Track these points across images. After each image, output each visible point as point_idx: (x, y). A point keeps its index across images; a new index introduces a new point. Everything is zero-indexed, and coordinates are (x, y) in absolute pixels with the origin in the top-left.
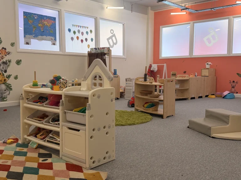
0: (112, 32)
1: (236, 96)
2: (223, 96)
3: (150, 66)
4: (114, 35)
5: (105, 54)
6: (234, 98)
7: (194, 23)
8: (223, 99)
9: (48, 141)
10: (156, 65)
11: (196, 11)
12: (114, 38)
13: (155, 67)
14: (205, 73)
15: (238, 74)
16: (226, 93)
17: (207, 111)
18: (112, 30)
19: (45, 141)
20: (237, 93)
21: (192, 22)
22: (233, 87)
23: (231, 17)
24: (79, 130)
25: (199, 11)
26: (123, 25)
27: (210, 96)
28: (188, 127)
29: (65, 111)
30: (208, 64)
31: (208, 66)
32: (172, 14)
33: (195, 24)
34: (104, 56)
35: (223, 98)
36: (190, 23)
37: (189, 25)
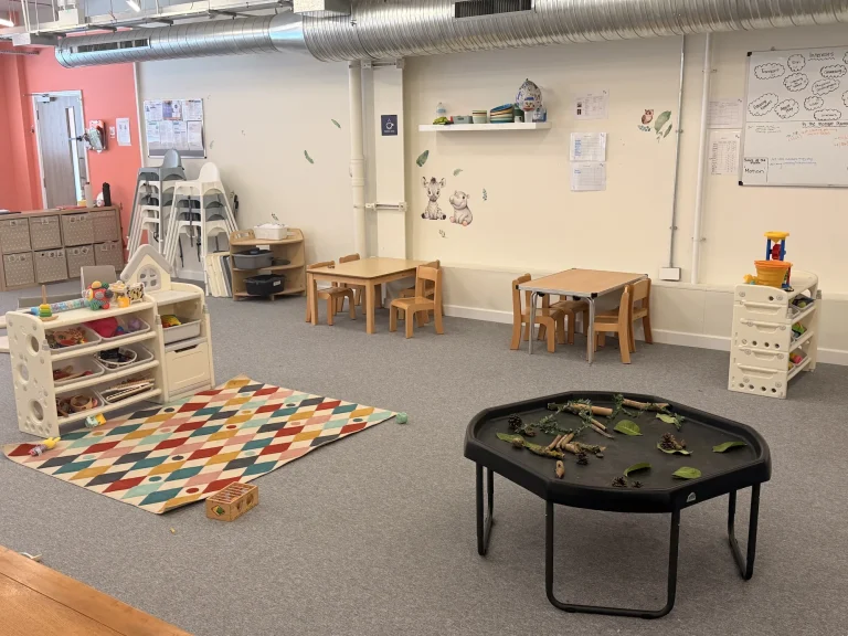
9: (114, 401)
24: (195, 346)
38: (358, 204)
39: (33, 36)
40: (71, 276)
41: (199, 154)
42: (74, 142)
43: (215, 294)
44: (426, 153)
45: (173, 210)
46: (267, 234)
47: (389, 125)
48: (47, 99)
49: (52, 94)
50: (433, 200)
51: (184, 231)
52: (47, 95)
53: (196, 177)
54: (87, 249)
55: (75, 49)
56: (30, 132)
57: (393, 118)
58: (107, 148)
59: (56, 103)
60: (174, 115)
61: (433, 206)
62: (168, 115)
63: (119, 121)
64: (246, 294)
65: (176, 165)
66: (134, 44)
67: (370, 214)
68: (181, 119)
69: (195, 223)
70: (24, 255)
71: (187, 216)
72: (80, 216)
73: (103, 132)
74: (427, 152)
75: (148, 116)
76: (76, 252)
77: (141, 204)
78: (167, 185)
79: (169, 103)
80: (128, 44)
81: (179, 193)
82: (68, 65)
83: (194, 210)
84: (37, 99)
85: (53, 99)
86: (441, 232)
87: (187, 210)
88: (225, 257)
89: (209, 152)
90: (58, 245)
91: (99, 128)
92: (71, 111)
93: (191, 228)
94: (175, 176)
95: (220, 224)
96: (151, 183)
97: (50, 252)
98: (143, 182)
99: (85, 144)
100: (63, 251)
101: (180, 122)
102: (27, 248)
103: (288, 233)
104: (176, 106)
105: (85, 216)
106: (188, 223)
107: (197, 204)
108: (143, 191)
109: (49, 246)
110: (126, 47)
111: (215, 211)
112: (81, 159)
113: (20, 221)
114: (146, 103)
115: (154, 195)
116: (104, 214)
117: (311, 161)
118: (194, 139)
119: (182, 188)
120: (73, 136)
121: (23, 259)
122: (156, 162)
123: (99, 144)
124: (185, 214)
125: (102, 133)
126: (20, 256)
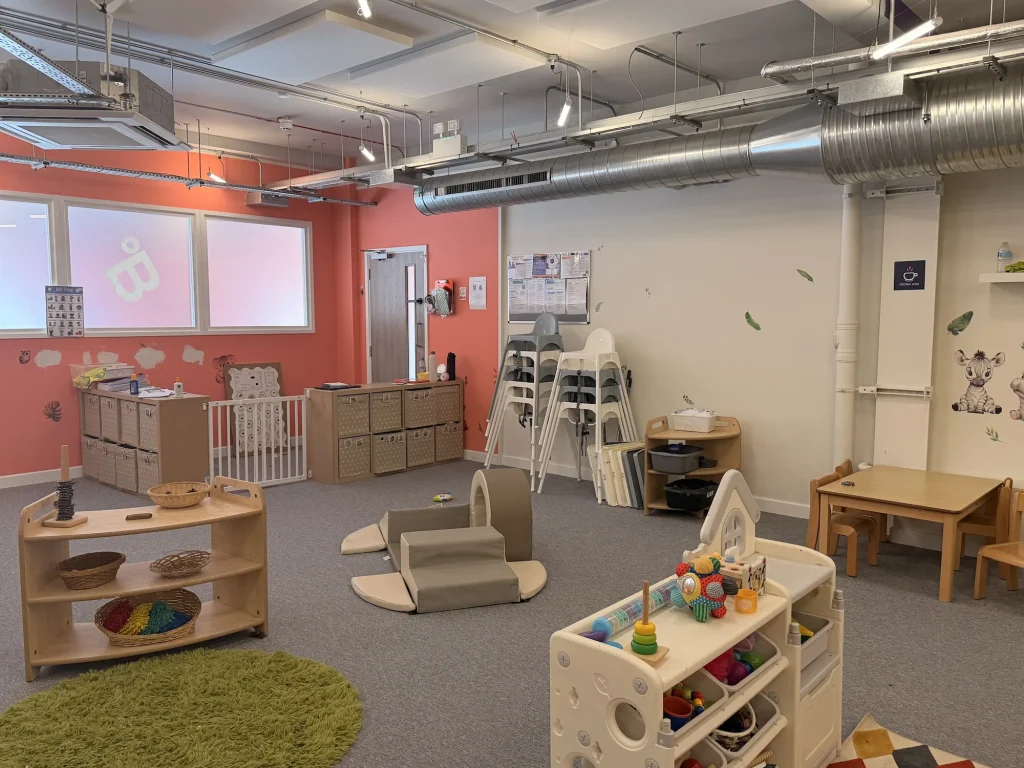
38: (845, 387)
39: (397, 173)
40: (410, 465)
41: (580, 318)
42: (412, 306)
43: (611, 501)
44: (968, 317)
45: (555, 387)
46: (692, 423)
47: (909, 275)
48: (384, 256)
49: (389, 250)
50: (978, 384)
51: (566, 416)
52: (383, 252)
53: (580, 347)
54: (429, 431)
55: (442, 190)
56: (359, 293)
57: (920, 266)
58: (454, 313)
59: (393, 260)
60: (548, 272)
61: (977, 393)
62: (539, 272)
63: (474, 281)
64: (665, 507)
65: (552, 332)
66: (525, 179)
67: (864, 403)
68: (558, 276)
69: (584, 406)
70: (361, 439)
71: (573, 397)
72: (425, 392)
73: (452, 292)
74: (970, 314)
75: (511, 274)
76: (417, 435)
77: (507, 379)
78: (546, 356)
79: (544, 258)
80: (518, 180)
81: (564, 367)
82: (428, 210)
83: (585, 390)
84: (370, 256)
85: (390, 256)
86: (990, 432)
87: (574, 389)
88: (630, 453)
89: (593, 316)
90: (398, 427)
91: (446, 288)
92: (411, 270)
93: (575, 412)
94: (554, 346)
95: (613, 407)
96: (524, 354)
97: (390, 436)
98: (512, 353)
99: (426, 307)
100: (403, 434)
101: (556, 280)
102: (365, 430)
103: (718, 423)
104: (552, 261)
105: (429, 391)
106: (573, 405)
107: (590, 382)
108: (511, 364)
109: (389, 428)
110: (514, 183)
111: (609, 391)
112: (419, 325)
113: (361, 397)
114: (509, 259)
115: (526, 369)
116: (448, 389)
117: (757, 327)
118: (575, 301)
119: (567, 361)
120: (411, 297)
121: (360, 444)
122: (524, 329)
123: (444, 306)
124: (570, 393)
125: (450, 294)
126: (357, 440)
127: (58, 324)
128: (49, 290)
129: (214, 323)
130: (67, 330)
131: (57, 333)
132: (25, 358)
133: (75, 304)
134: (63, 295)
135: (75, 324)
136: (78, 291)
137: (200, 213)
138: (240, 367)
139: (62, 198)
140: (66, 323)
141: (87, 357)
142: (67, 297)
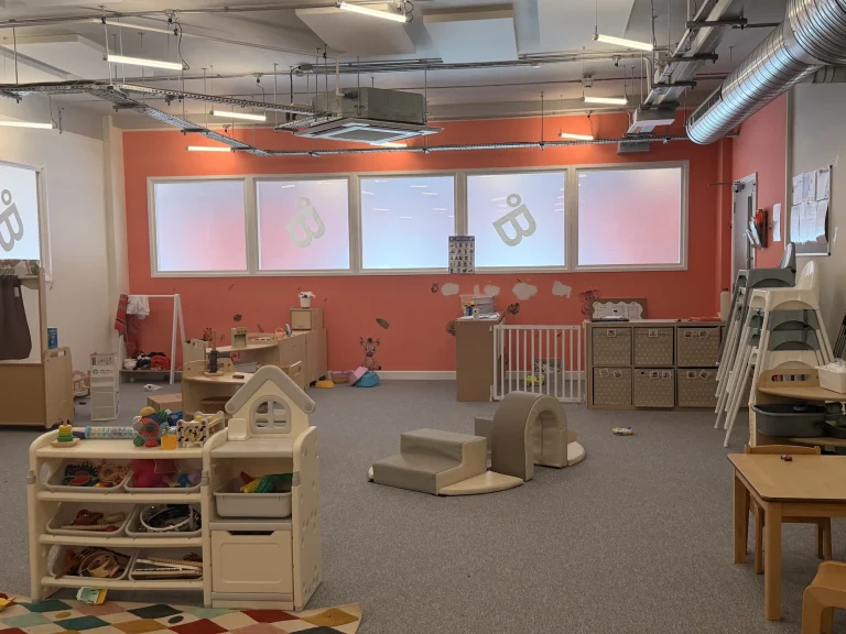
0: (6, 197)
1: (381, 378)
2: (354, 381)
3: (124, 302)
4: (13, 209)
5: (18, 282)
6: (377, 383)
7: (255, 180)
8: (355, 389)
9: (137, 578)
10: (145, 297)
11: (268, 151)
12: (12, 218)
13: (140, 304)
14: (301, 319)
15: (378, 320)
16: (359, 372)
17: (404, 439)
18: (5, 192)
19: (126, 578)
20: (380, 369)
21: (249, 177)
22: (370, 355)
23: (354, 175)
24: (269, 533)
25: (277, 154)
26: (37, 173)
27: (319, 383)
28: (372, 481)
29: (216, 494)
30: (306, 296)
31: (305, 303)
32: (191, 148)
33: (258, 183)
34: (16, 289)
35: (353, 385)
36: (243, 179)
37: (241, 183)
49: (742, 181)
52: (738, 182)
54: (708, 372)
59: (744, 191)
63: (775, 209)
70: (621, 371)
72: (701, 331)
76: (691, 375)
84: (734, 188)
85: (742, 187)
90: (668, 363)
97: (652, 372)
102: (626, 362)
105: (708, 330)
111: (791, 335)
113: (620, 330)
121: (618, 375)
123: (757, 240)
125: (761, 225)
126: (614, 372)
127: (457, 263)
128: (452, 239)
129: (581, 262)
130: (462, 268)
131: (455, 271)
132: (435, 289)
133: (469, 248)
134: (462, 243)
135: (468, 263)
136: (472, 239)
137: (572, 168)
138: (604, 302)
139: (462, 171)
140: (462, 263)
141: (477, 288)
142: (464, 244)
